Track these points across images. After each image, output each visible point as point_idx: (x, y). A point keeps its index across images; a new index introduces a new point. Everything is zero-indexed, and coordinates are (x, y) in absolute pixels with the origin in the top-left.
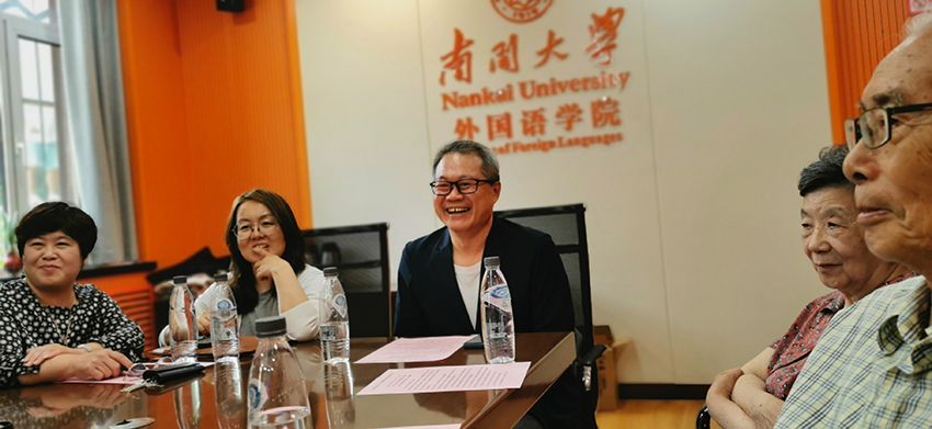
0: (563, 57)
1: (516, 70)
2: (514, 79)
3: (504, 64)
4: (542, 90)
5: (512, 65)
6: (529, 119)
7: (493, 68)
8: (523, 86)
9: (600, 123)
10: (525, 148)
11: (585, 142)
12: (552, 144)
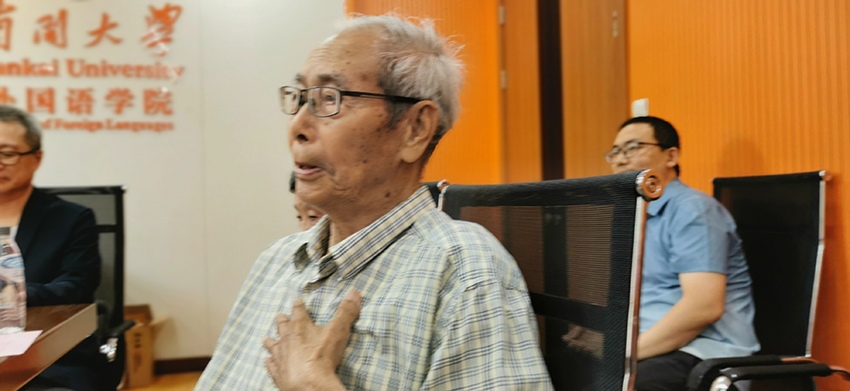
0: (116, 41)
1: (64, 45)
2: (62, 55)
3: (51, 37)
4: (90, 70)
5: (59, 40)
6: (75, 97)
7: (37, 39)
8: (70, 63)
9: (152, 110)
10: (70, 126)
11: (136, 127)
12: (98, 126)
